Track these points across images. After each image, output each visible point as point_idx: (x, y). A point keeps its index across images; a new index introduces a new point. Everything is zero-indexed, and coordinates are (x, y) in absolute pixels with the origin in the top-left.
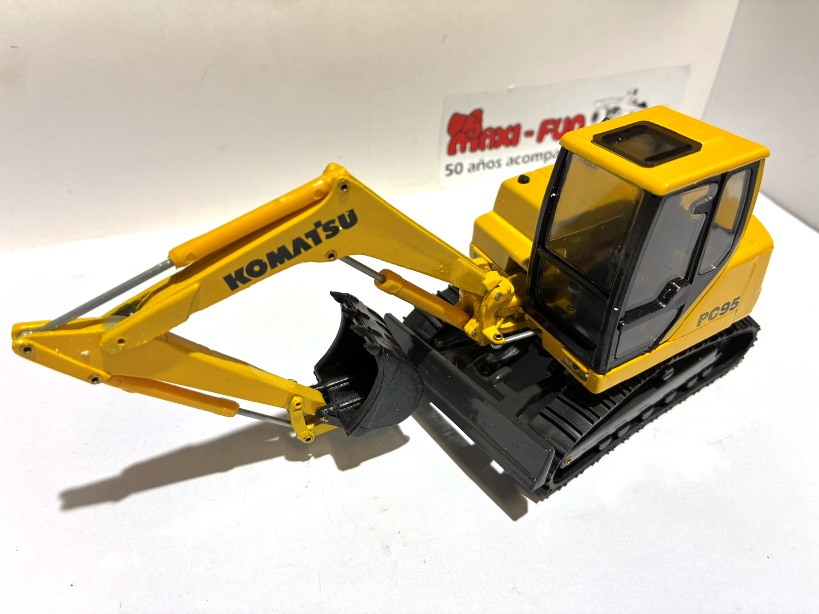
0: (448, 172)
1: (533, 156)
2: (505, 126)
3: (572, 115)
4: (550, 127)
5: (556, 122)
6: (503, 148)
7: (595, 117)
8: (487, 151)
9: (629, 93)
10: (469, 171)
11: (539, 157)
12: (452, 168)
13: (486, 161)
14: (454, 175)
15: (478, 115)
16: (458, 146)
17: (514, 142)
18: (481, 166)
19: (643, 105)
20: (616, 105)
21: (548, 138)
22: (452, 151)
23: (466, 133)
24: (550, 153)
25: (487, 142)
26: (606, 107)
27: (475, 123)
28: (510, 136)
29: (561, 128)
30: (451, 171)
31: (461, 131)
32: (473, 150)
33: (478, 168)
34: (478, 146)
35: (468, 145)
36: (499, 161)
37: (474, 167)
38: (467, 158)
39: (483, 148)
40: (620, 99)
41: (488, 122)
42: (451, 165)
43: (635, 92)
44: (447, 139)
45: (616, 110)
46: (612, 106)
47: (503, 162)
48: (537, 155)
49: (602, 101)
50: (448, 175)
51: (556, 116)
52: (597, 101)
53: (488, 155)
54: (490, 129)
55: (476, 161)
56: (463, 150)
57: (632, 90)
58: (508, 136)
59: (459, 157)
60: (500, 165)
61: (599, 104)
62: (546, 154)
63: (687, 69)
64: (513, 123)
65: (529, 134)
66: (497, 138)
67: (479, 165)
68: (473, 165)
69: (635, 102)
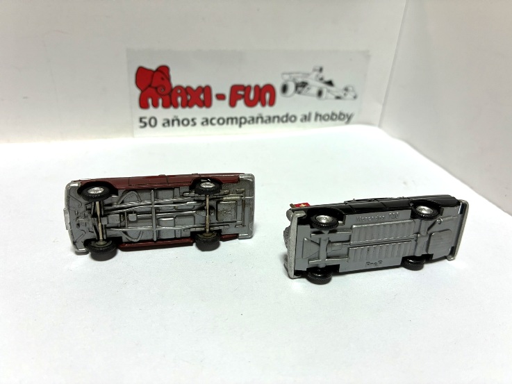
0: (142, 124)
1: (228, 119)
2: (195, 87)
3: (262, 84)
4: (241, 93)
5: (247, 89)
6: (196, 107)
7: (285, 89)
8: (180, 108)
9: (314, 70)
10: (164, 125)
11: (234, 121)
12: (147, 121)
13: (181, 118)
14: (148, 126)
15: (164, 71)
16: (150, 101)
17: (207, 103)
18: (176, 123)
19: (330, 83)
20: (305, 80)
21: (241, 103)
22: (143, 105)
23: (156, 88)
24: (245, 119)
25: (179, 99)
26: (294, 80)
27: (163, 79)
28: (202, 97)
29: (252, 96)
30: (144, 123)
31: (150, 86)
32: (166, 106)
33: (173, 124)
34: (170, 103)
35: (160, 101)
36: (193, 120)
37: (168, 123)
38: (161, 113)
39: (176, 106)
40: (308, 75)
41: (176, 80)
42: (145, 118)
43: (321, 70)
44: (137, 92)
45: (304, 84)
46: (300, 80)
47: (199, 121)
48: (232, 119)
49: (290, 74)
50: (141, 127)
51: (246, 84)
52: (283, 74)
53: (182, 113)
54: (179, 87)
55: (170, 118)
56: (155, 105)
57: (318, 68)
58: (200, 97)
59: (151, 112)
60: (195, 124)
61: (287, 77)
62: (241, 118)
63: (367, 55)
64: (203, 85)
65: (221, 97)
66: (189, 97)
67: (173, 121)
68: (168, 122)
69: (321, 79)
